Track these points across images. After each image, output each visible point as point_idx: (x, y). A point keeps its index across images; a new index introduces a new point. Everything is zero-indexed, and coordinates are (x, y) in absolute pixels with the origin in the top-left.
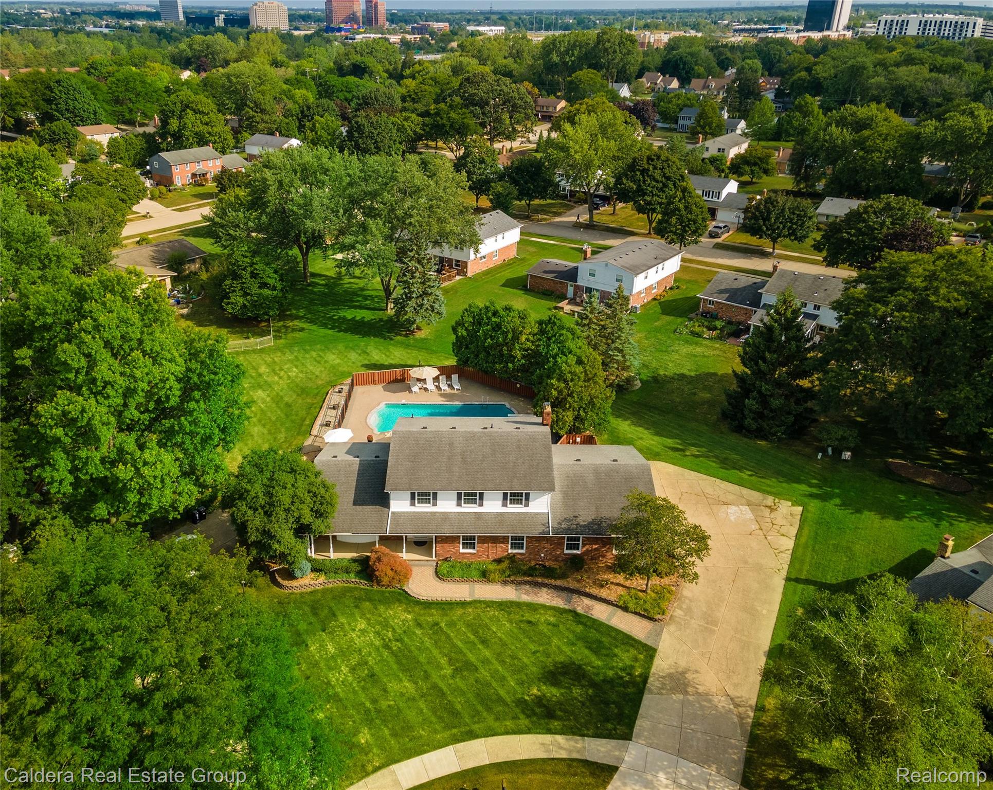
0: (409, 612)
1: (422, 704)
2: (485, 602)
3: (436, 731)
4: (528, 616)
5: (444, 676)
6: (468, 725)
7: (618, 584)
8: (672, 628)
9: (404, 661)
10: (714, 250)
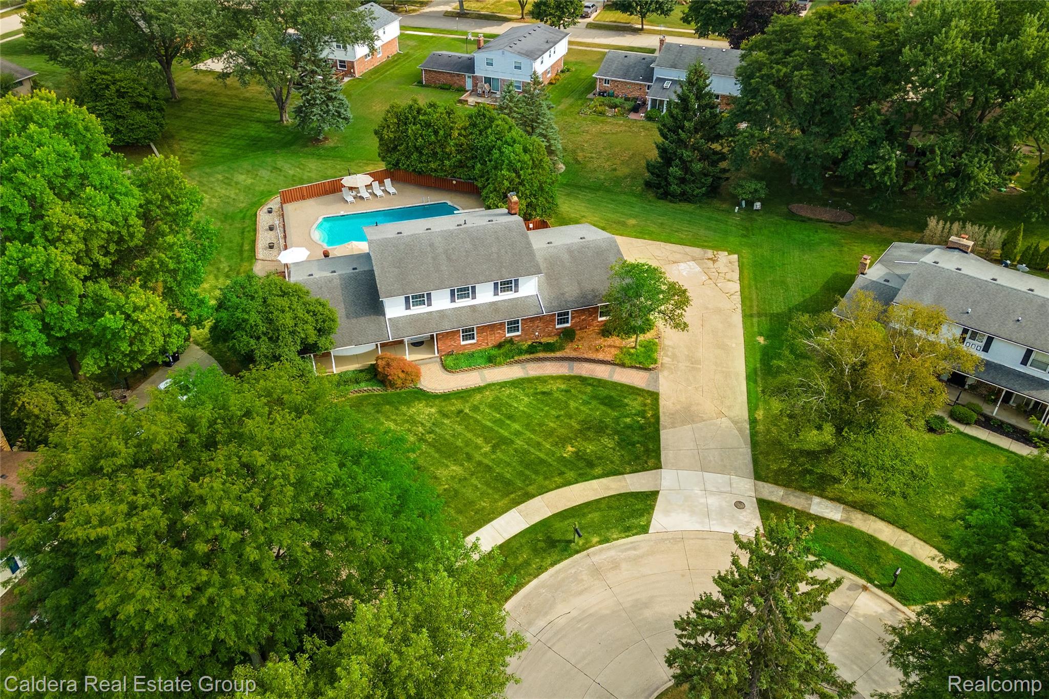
0: (432, 407)
1: (474, 481)
2: (498, 384)
3: (496, 501)
4: (541, 388)
5: (486, 453)
6: (522, 489)
7: (610, 346)
8: (666, 373)
9: (444, 449)
10: (588, 30)
